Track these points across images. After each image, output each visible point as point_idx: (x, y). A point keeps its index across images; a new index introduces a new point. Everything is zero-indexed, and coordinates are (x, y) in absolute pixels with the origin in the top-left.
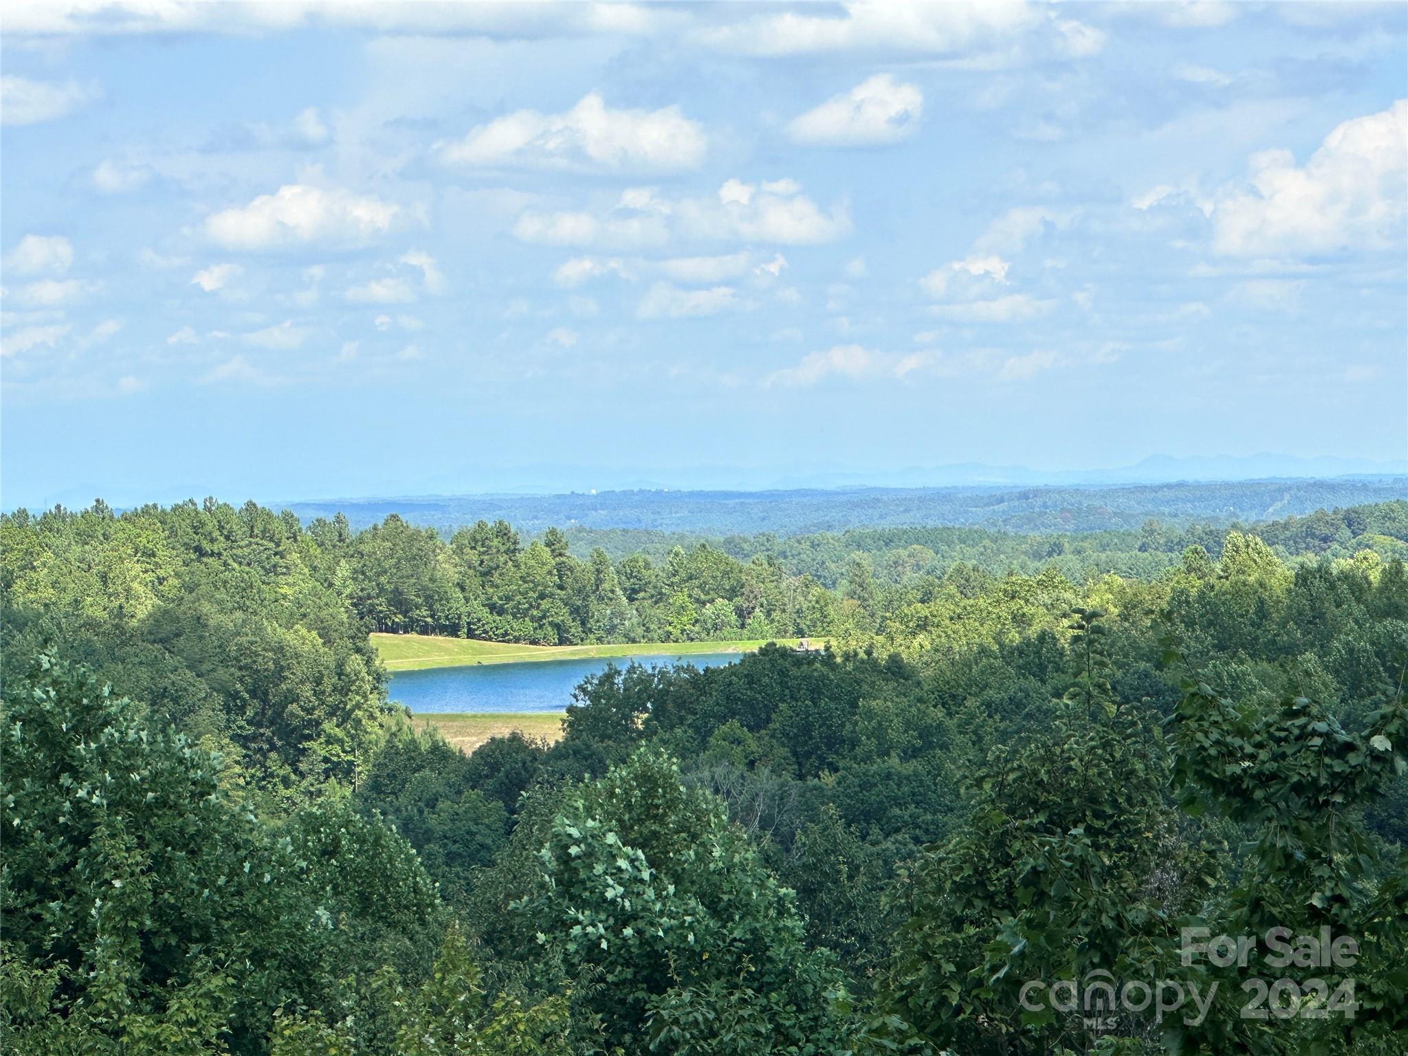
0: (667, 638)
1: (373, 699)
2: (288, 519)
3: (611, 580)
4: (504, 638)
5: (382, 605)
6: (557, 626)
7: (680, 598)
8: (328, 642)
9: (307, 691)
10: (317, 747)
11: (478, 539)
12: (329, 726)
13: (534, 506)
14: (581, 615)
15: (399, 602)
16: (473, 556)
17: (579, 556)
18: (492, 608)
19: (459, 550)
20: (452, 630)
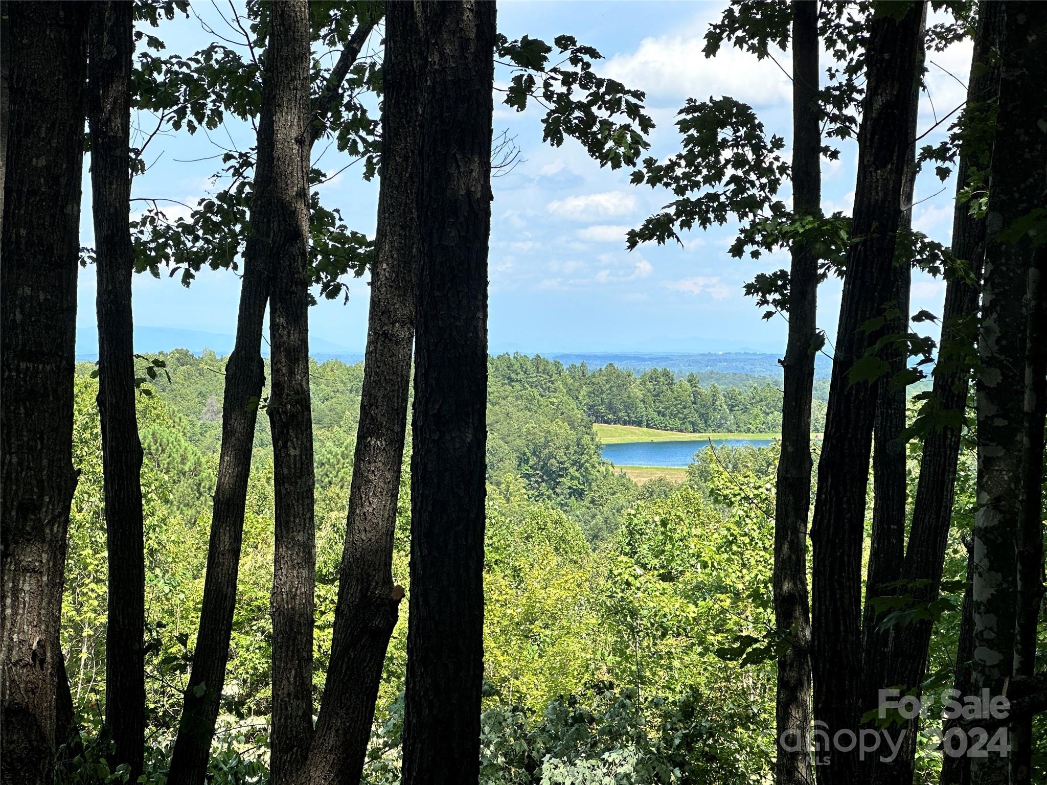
0: (749, 431)
1: (595, 458)
2: (557, 364)
3: (721, 400)
4: (665, 428)
5: (602, 409)
6: (693, 423)
7: (756, 411)
8: (573, 427)
9: (561, 452)
10: (566, 481)
11: (653, 378)
12: (572, 471)
13: (690, 360)
14: (705, 417)
15: (611, 408)
16: (650, 385)
17: (705, 389)
18: (659, 413)
19: (643, 383)
20: (639, 424)
